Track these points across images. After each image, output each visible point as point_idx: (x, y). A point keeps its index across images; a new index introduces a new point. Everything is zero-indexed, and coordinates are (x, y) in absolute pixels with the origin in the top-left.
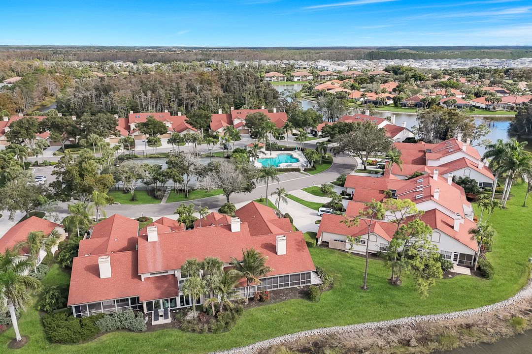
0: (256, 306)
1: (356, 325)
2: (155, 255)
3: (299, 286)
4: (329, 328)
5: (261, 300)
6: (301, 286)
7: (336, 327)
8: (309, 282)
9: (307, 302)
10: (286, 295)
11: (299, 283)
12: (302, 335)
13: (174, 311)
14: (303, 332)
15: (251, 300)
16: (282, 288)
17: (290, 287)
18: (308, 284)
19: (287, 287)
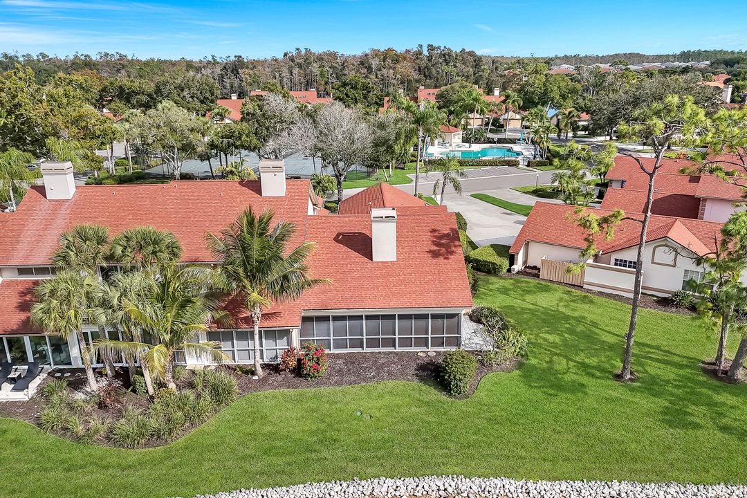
0: (281, 386)
1: (578, 484)
2: (46, 227)
3: (424, 349)
4: (478, 481)
5: (298, 371)
6: (432, 351)
7: (506, 481)
8: (457, 342)
9: (432, 394)
10: (379, 368)
11: (425, 343)
12: (384, 489)
13: (59, 375)
14: (390, 482)
15: (273, 368)
16: (376, 350)
17: (399, 350)
18: (453, 349)
19: (391, 349)
